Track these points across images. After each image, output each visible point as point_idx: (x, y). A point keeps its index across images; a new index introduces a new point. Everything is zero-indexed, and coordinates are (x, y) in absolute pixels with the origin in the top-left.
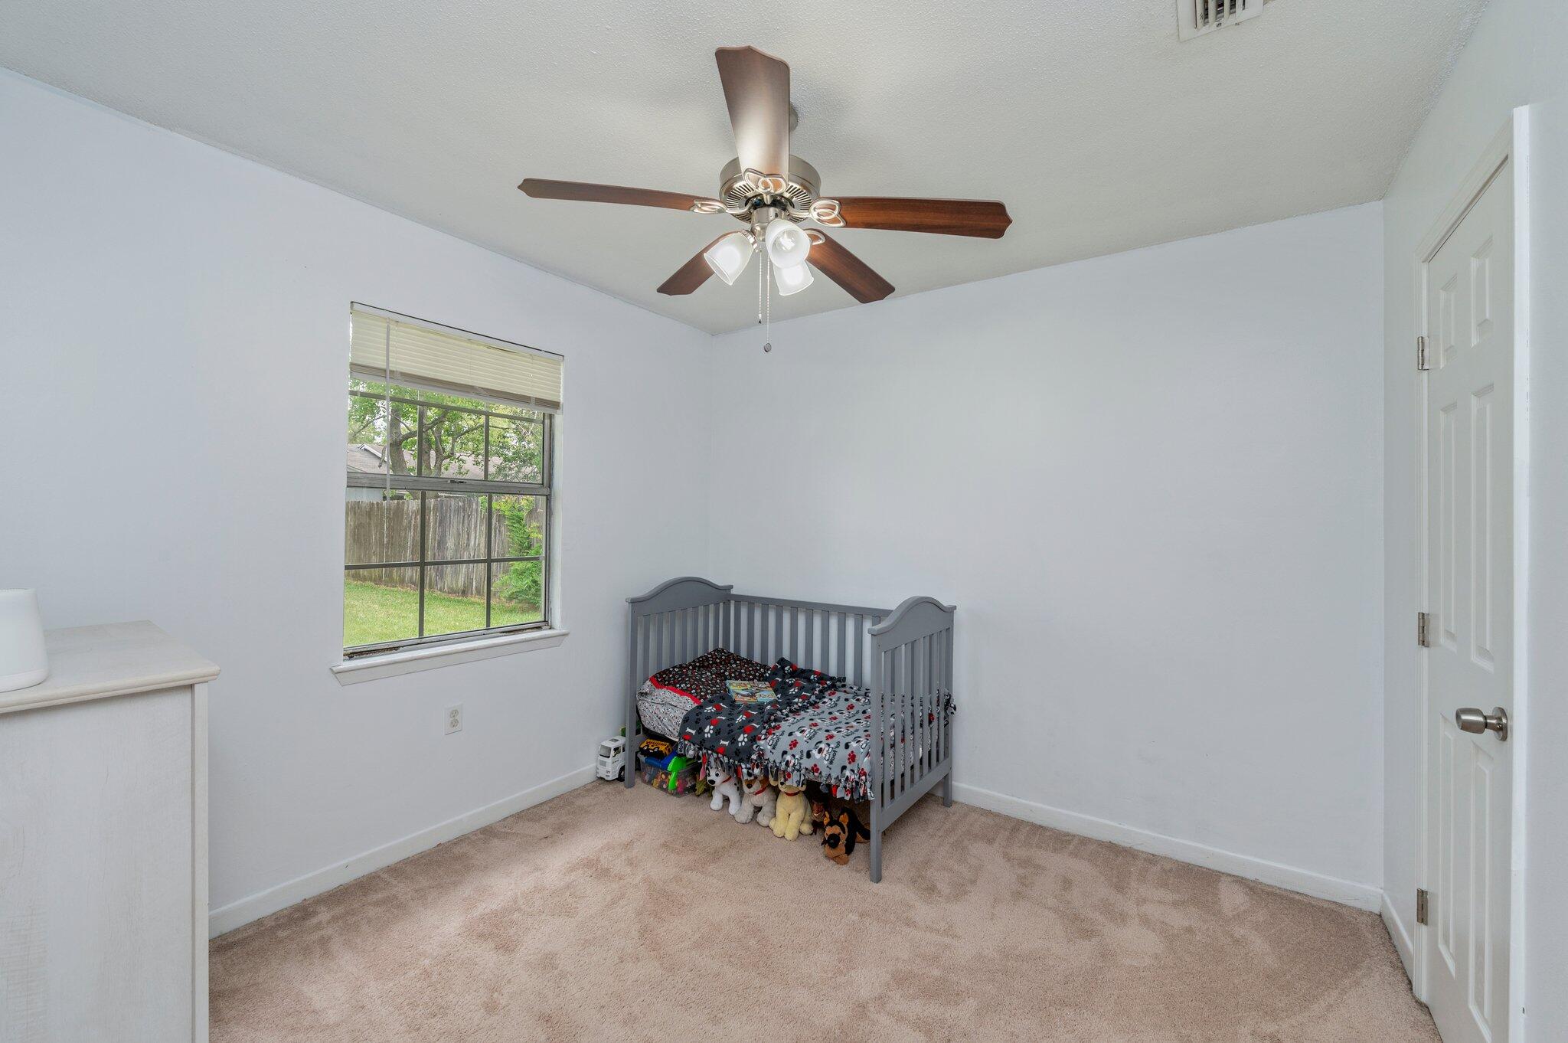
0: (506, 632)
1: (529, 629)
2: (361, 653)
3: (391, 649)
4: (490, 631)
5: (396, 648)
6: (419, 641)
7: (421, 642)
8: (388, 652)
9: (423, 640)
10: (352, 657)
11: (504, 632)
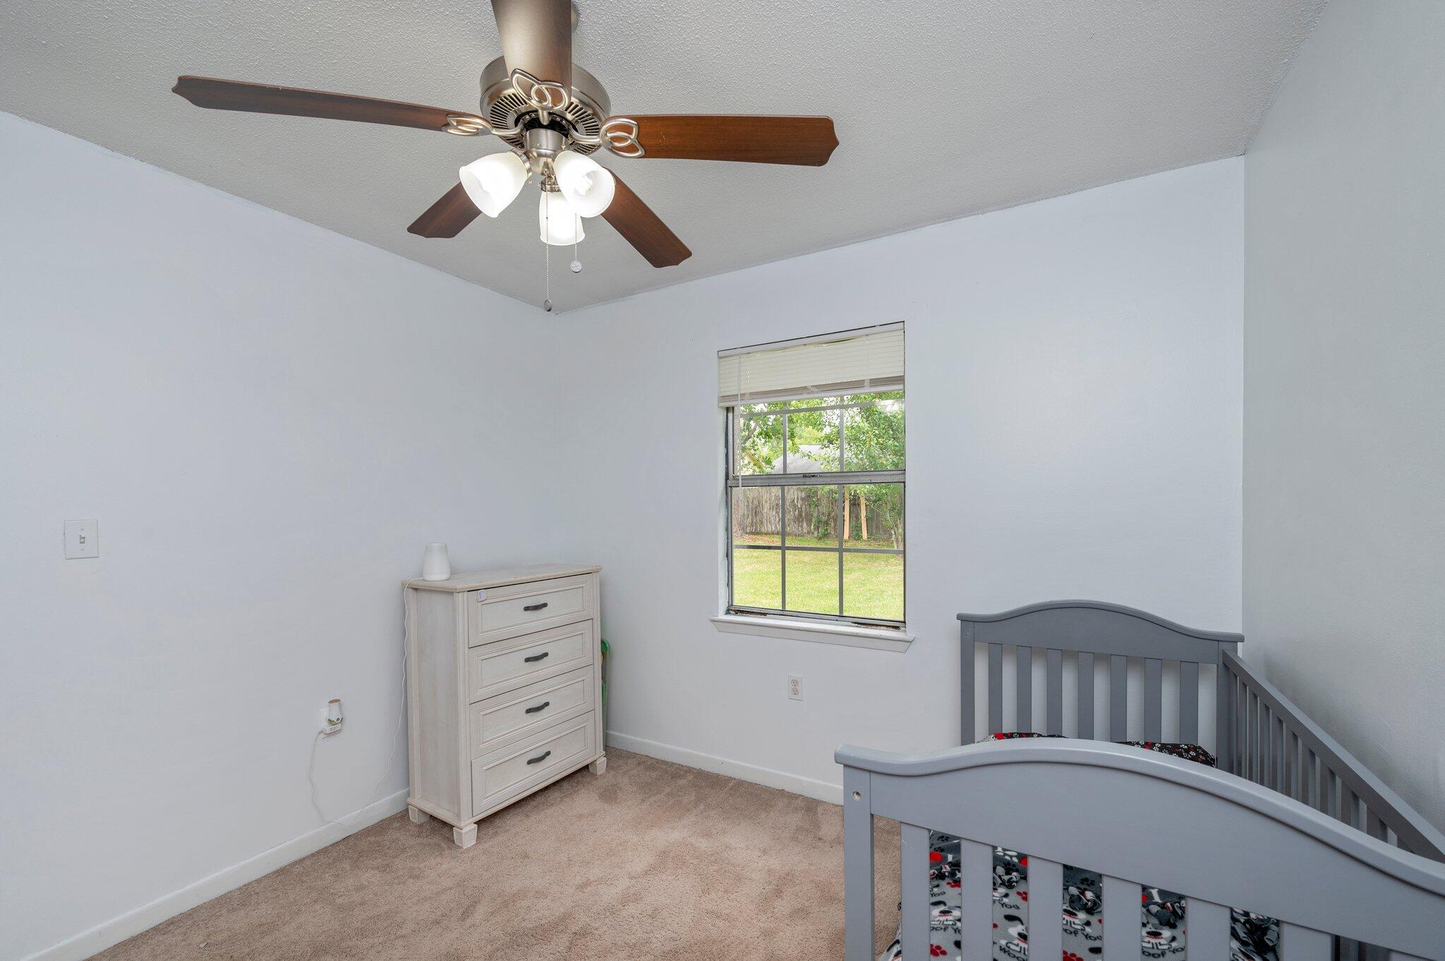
0: (858, 623)
1: (883, 626)
2: (742, 612)
3: (761, 614)
4: (841, 619)
5: (765, 614)
6: (781, 613)
7: (783, 613)
8: (759, 616)
9: (785, 613)
10: (737, 613)
11: (855, 623)
